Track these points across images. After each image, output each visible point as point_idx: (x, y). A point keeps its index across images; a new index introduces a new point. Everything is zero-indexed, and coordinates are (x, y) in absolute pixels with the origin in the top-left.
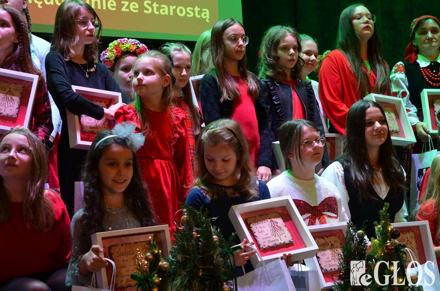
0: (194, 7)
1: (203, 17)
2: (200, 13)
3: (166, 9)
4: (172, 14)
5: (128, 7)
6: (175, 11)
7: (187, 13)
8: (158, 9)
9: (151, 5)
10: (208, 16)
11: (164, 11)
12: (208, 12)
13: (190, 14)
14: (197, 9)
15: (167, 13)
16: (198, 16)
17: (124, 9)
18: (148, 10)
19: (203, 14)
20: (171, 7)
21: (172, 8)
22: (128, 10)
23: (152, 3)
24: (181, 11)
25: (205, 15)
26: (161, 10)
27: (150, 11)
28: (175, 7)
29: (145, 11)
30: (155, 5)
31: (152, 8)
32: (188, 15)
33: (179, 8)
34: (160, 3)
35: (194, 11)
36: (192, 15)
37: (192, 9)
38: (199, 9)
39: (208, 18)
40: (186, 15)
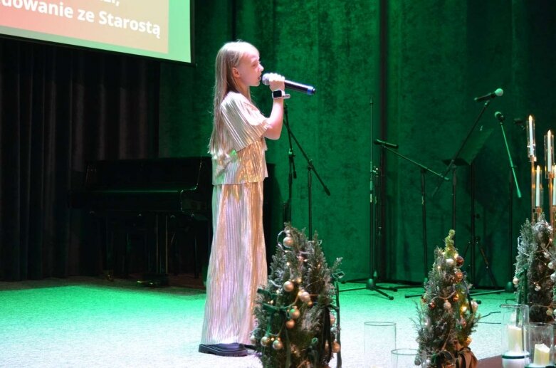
0: (146, 22)
1: (155, 33)
2: (151, 28)
3: (120, 22)
4: (125, 27)
5: (84, 16)
6: (128, 24)
7: (139, 27)
8: (113, 21)
9: (106, 16)
10: (158, 33)
11: (118, 24)
12: (158, 29)
13: (142, 29)
14: (149, 25)
15: (120, 26)
16: (149, 32)
17: (80, 18)
18: (102, 20)
19: (154, 30)
21: (126, 21)
22: (84, 19)
23: (107, 15)
24: (134, 25)
25: (156, 31)
26: (116, 22)
27: (105, 23)
28: (128, 21)
29: (101, 22)
30: (110, 17)
31: (107, 19)
32: (140, 30)
33: (132, 22)
34: (114, 15)
35: (146, 26)
36: (144, 30)
37: (144, 24)
38: (151, 25)
40: (138, 30)
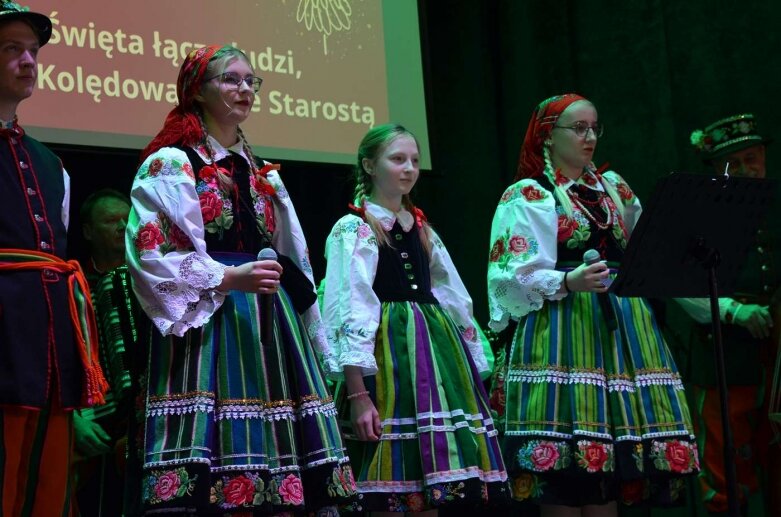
0: (350, 105)
1: (365, 121)
2: (360, 114)
3: (306, 107)
4: (314, 115)
6: (319, 109)
7: (339, 114)
8: (293, 106)
9: (280, 99)
10: (372, 120)
11: (302, 111)
12: (372, 114)
13: (343, 116)
14: (354, 107)
15: (306, 114)
16: (356, 120)
18: (275, 107)
19: (364, 116)
20: (313, 102)
21: (315, 105)
23: (283, 96)
24: (330, 111)
25: (368, 118)
26: (298, 109)
27: (279, 111)
28: (319, 103)
29: (272, 111)
30: (288, 100)
31: (283, 104)
32: (341, 119)
33: (326, 106)
34: (295, 97)
35: (349, 111)
36: (347, 118)
37: (347, 107)
38: (358, 108)
39: (373, 123)
40: (337, 118)
